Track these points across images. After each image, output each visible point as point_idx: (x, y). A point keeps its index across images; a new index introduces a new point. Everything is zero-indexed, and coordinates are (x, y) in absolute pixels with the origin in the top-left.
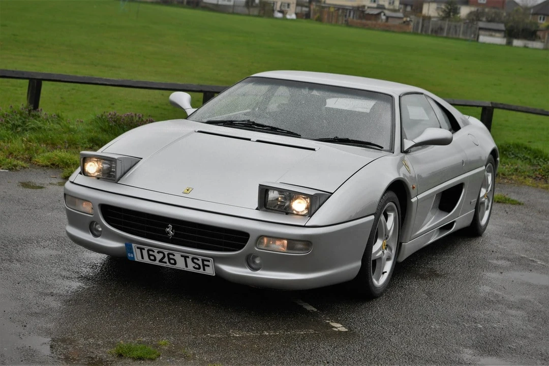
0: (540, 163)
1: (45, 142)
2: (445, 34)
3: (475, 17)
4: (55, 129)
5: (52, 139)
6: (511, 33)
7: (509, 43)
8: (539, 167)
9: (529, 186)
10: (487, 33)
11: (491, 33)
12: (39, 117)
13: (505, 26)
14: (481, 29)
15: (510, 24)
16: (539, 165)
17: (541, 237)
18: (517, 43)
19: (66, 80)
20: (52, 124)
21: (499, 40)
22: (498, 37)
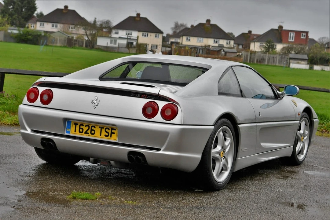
0: (324, 123)
1: (8, 111)
2: (266, 63)
3: (286, 51)
4: (14, 104)
5: (13, 109)
6: (312, 61)
7: (311, 68)
8: (324, 125)
9: (317, 135)
10: (296, 61)
11: (298, 61)
12: (3, 96)
13: (308, 57)
14: (291, 58)
15: (311, 55)
16: (324, 124)
17: (322, 157)
18: (317, 68)
19: (20, 73)
20: (12, 101)
21: (304, 66)
22: (303, 64)
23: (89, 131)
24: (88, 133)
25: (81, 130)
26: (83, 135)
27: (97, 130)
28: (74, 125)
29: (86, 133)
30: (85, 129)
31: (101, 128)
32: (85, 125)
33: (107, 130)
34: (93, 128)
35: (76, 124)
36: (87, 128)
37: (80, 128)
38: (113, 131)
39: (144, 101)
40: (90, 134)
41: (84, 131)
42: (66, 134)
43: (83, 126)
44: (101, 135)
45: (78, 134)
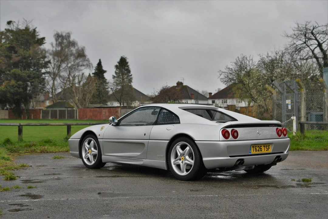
23: (259, 150)
24: (259, 151)
25: (256, 150)
26: (257, 153)
27: (263, 148)
28: (253, 148)
29: (258, 151)
30: (258, 148)
31: (264, 146)
32: (257, 147)
33: (267, 147)
34: (261, 148)
35: (253, 147)
36: (258, 147)
37: (255, 149)
38: (269, 147)
39: (275, 128)
40: (260, 151)
41: (257, 150)
42: (249, 154)
43: (256, 147)
44: (264, 150)
45: (255, 153)
